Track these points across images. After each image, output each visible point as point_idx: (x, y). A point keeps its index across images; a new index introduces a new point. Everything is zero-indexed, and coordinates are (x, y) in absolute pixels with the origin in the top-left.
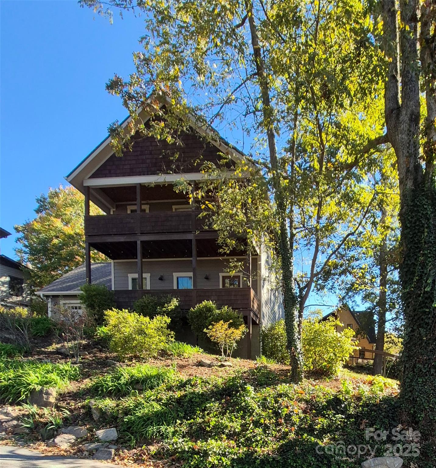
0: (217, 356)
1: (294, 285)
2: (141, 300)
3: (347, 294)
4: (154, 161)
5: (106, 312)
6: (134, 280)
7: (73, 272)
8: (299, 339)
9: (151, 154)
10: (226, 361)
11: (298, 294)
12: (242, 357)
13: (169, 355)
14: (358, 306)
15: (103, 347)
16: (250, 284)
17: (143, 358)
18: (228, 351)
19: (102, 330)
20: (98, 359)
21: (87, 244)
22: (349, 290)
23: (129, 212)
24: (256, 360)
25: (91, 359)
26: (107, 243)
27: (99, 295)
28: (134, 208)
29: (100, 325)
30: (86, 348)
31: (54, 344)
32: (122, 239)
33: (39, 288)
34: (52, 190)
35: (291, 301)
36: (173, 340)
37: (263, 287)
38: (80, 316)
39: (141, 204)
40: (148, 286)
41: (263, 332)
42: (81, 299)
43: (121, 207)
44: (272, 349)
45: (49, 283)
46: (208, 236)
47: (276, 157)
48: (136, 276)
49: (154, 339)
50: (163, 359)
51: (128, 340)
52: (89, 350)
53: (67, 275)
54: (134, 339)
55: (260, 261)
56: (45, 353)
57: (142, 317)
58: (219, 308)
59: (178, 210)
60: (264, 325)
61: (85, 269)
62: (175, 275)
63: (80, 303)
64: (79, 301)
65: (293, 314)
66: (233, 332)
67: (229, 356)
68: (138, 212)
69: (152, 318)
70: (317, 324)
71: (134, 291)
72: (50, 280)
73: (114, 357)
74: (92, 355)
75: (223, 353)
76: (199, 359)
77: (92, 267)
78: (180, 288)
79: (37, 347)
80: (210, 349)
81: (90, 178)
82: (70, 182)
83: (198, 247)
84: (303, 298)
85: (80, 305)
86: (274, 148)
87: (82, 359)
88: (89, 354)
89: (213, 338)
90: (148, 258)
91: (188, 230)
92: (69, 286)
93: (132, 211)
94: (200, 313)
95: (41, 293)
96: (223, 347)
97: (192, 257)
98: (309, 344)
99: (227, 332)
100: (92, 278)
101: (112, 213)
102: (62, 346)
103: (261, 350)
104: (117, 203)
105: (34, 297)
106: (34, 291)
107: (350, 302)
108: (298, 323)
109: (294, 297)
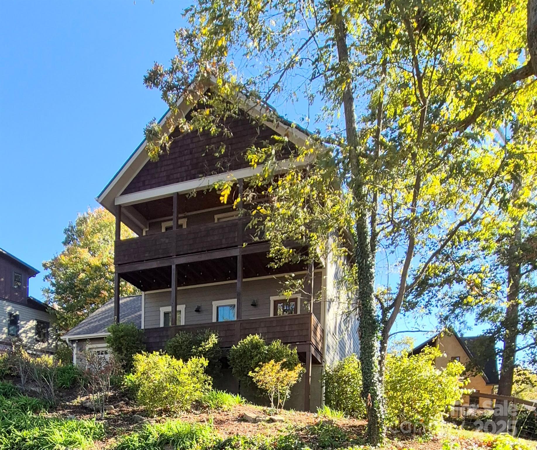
0: (265, 408)
1: (375, 305)
2: (174, 339)
3: (453, 311)
4: (195, 161)
5: (135, 357)
6: (166, 314)
7: (100, 310)
8: (380, 381)
9: (191, 153)
10: (276, 414)
11: (381, 317)
12: (297, 409)
13: (205, 408)
14: (470, 328)
15: (129, 399)
16: (311, 308)
17: (174, 412)
18: (280, 401)
19: (130, 378)
20: (125, 414)
21: (117, 274)
22: (456, 305)
23: (163, 230)
24: (317, 412)
25: (117, 414)
26: (139, 271)
27: (127, 336)
28: (170, 224)
29: (128, 372)
30: (112, 400)
31: (79, 397)
32: (154, 265)
33: (64, 332)
34: (81, 216)
35: (370, 327)
36: (210, 388)
37: (328, 310)
38: (107, 362)
39: (178, 218)
40: (182, 321)
41: (327, 373)
42: (108, 342)
43: (154, 226)
44: (339, 395)
45: (75, 325)
46: (257, 250)
47: (354, 128)
48: (169, 309)
49: (188, 388)
50: (197, 412)
51: (158, 389)
52: (115, 403)
53: (94, 313)
54: (164, 389)
55: (326, 275)
56: (69, 407)
57: (174, 360)
58: (268, 344)
59: (221, 220)
60: (328, 364)
61: (113, 305)
62: (215, 304)
63: (107, 347)
64: (106, 345)
65: (373, 346)
66: (287, 375)
67: (280, 407)
68: (175, 229)
69: (186, 361)
70: (406, 360)
71: (166, 328)
72: (75, 322)
73: (142, 411)
74: (118, 409)
75: (272, 404)
76: (241, 412)
77: (121, 302)
78: (219, 321)
79: (62, 401)
80: (255, 398)
81: (123, 194)
82: (101, 203)
83: (244, 265)
84: (388, 324)
85: (106, 349)
86: (352, 116)
87: (108, 414)
88: (115, 408)
89: (261, 383)
90: (184, 286)
91: (234, 245)
92: (96, 326)
93: (167, 229)
94: (245, 351)
95: (66, 338)
96: (272, 395)
97: (236, 279)
98: (394, 389)
99: (279, 375)
100: (120, 315)
101: (144, 234)
102: (87, 399)
103: (324, 399)
104: (151, 221)
105: (59, 343)
106: (59, 335)
107: (457, 323)
108: (380, 358)
109: (374, 322)
